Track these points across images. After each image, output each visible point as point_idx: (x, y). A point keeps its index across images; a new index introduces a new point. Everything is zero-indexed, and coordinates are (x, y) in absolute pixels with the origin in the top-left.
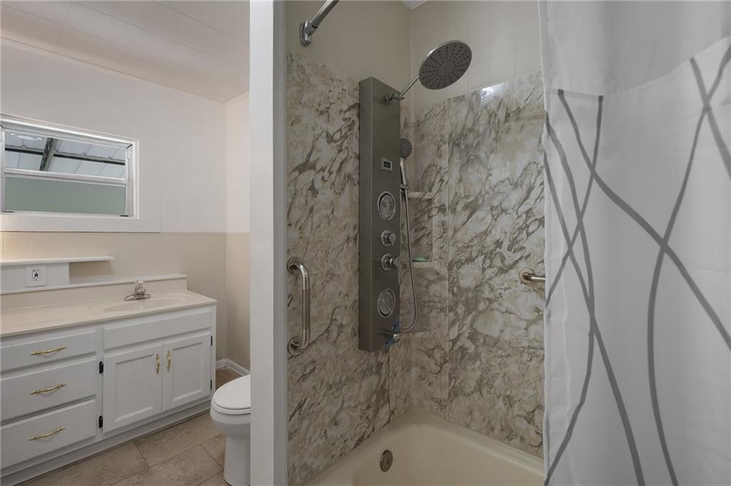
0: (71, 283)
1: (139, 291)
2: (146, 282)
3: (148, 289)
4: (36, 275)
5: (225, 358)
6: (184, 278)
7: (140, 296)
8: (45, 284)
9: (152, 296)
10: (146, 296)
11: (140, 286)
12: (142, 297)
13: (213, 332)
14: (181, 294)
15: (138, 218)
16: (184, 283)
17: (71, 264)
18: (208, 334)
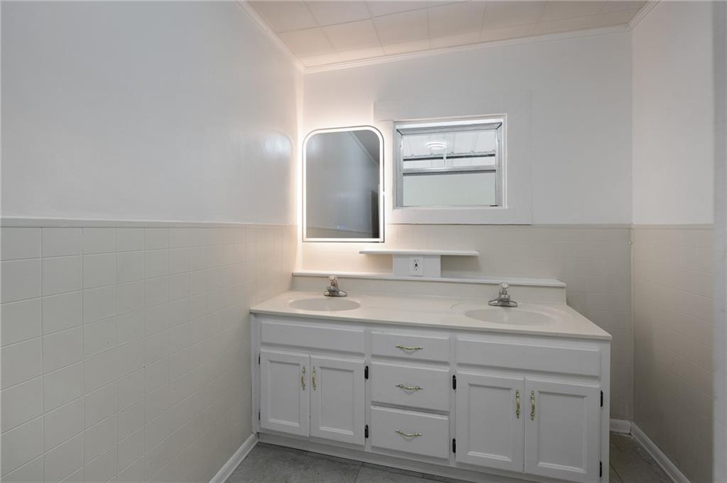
0: (442, 276)
1: (503, 296)
2: (510, 285)
3: (513, 295)
4: (416, 265)
5: (630, 420)
6: (563, 288)
7: (505, 303)
8: (422, 274)
9: (519, 304)
10: (511, 304)
11: (504, 292)
12: (506, 304)
13: (605, 385)
14: (555, 310)
15: (507, 207)
16: (563, 294)
17: (443, 257)
18: (596, 386)
